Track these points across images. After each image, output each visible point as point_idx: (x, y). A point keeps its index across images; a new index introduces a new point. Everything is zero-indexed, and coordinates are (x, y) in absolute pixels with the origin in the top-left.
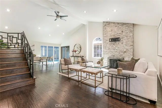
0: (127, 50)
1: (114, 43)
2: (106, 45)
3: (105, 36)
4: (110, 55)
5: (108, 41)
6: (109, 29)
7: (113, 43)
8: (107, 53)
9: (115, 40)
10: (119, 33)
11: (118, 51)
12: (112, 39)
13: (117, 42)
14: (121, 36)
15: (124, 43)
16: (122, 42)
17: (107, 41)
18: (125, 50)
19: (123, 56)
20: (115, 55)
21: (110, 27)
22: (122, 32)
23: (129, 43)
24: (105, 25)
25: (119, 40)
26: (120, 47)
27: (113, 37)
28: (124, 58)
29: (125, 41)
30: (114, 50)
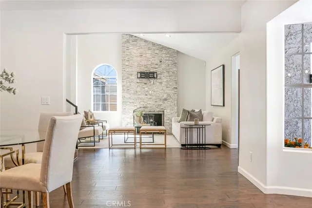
0: (169, 95)
1: (145, 82)
2: (128, 84)
3: (127, 64)
4: (139, 106)
5: (134, 77)
6: (135, 51)
7: (144, 80)
8: (131, 101)
9: (147, 75)
10: (156, 62)
11: (153, 98)
12: (141, 73)
13: (152, 81)
14: (158, 70)
15: (164, 83)
16: (160, 81)
17: (131, 75)
18: (165, 96)
19: (162, 108)
20: (149, 105)
21: (138, 48)
22: (161, 62)
23: (171, 84)
24: (128, 41)
25: (155, 76)
26: (156, 90)
27: (144, 69)
28: (163, 111)
29: (165, 80)
30: (146, 95)
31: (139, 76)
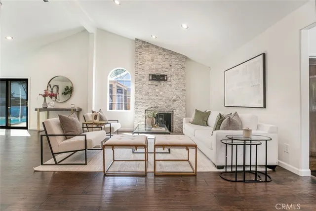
0: (178, 97)
1: (156, 84)
2: (141, 86)
3: (140, 67)
4: (150, 106)
5: (146, 79)
6: (147, 56)
7: (155, 83)
8: (143, 101)
9: (158, 78)
10: (165, 66)
11: (164, 99)
12: (153, 76)
13: (163, 83)
14: (168, 73)
15: (173, 85)
16: (169, 83)
17: (144, 77)
18: (174, 97)
19: (171, 108)
20: (159, 106)
21: (149, 53)
22: (171, 66)
23: (180, 86)
24: (141, 47)
25: (166, 79)
26: (166, 92)
27: (154, 72)
28: (173, 111)
29: (175, 83)
30: (157, 96)
31: (151, 78)
